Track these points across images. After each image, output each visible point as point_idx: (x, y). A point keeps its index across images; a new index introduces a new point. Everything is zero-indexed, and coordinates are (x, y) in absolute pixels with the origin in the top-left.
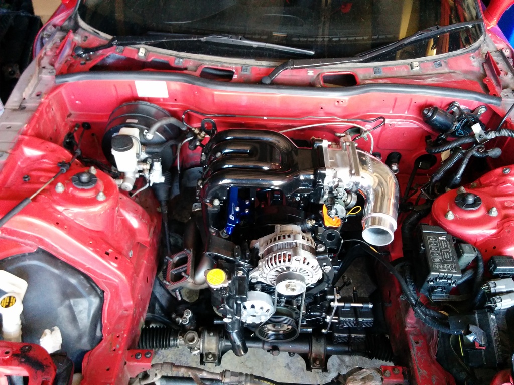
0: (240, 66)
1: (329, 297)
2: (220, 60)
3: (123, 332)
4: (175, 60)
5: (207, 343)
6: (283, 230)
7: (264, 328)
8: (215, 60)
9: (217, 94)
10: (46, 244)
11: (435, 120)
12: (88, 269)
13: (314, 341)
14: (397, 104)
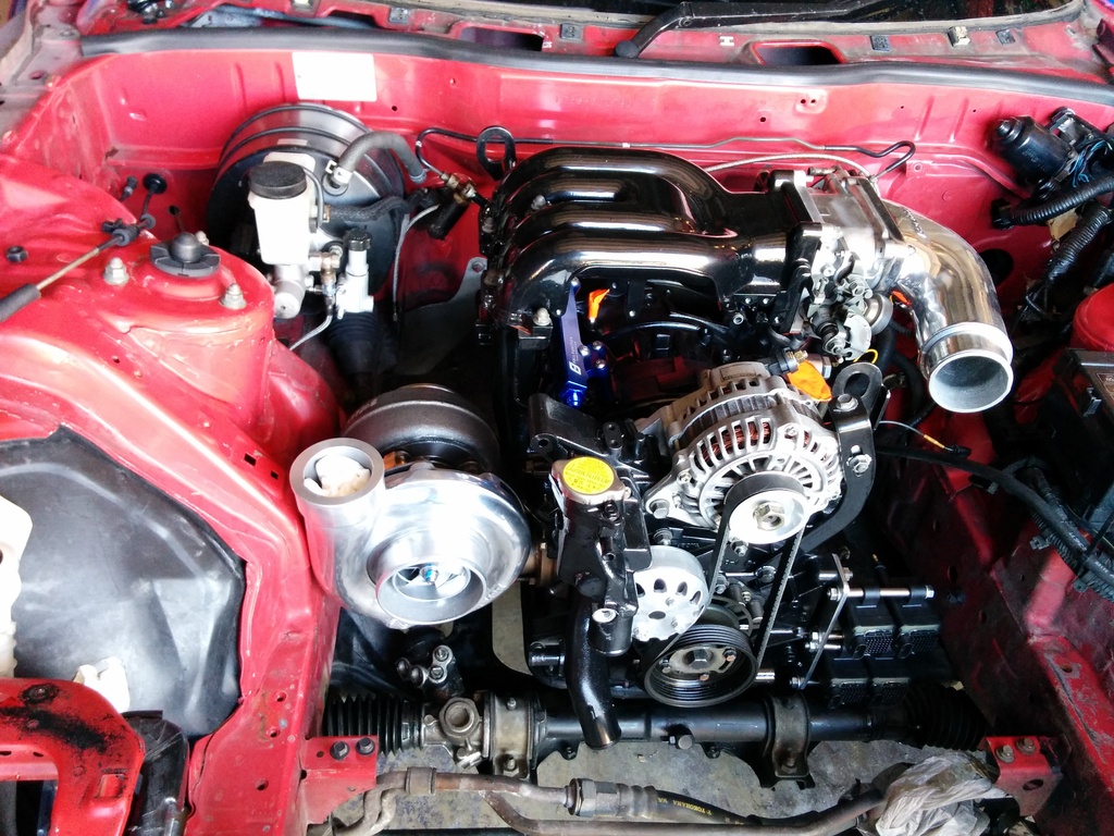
0: (555, 26)
1: (823, 576)
2: (504, 10)
3: (292, 687)
4: (390, 11)
5: (503, 731)
6: (730, 374)
7: (662, 667)
8: (493, 9)
9: (507, 80)
10: (83, 420)
11: (1027, 146)
12: (200, 501)
13: (777, 707)
14: (932, 114)
